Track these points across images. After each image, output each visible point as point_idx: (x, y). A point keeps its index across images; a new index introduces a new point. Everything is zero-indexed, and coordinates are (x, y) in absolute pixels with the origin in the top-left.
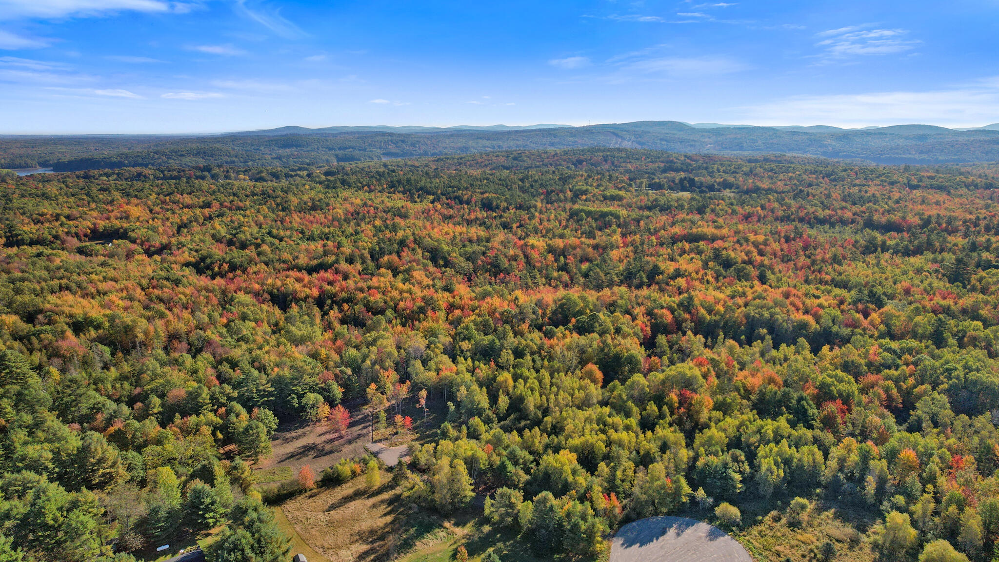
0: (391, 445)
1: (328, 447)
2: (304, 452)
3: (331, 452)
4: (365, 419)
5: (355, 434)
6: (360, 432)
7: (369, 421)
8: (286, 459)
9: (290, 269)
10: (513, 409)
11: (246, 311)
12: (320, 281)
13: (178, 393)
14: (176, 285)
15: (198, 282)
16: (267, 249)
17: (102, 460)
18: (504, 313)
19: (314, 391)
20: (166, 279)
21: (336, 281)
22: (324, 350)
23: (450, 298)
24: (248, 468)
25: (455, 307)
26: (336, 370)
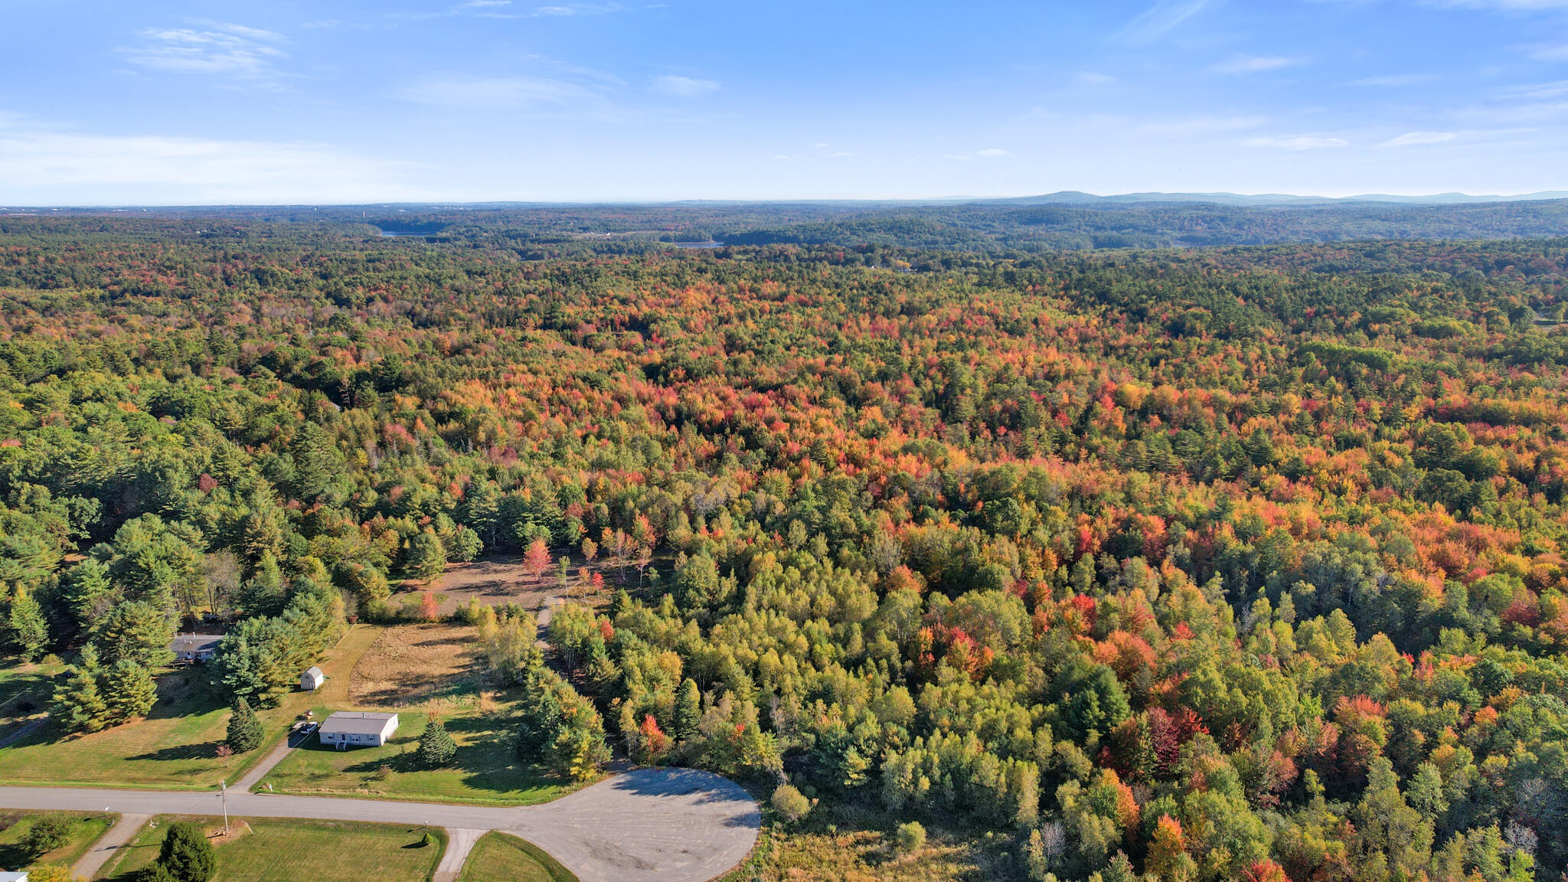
8: (460, 588)
9: (746, 386)
10: (738, 600)
11: (604, 425)
12: (744, 403)
13: (397, 492)
14: (592, 387)
15: (625, 387)
16: (746, 358)
17: (259, 534)
18: (896, 478)
19: (548, 524)
20: (584, 379)
21: (761, 405)
22: (602, 480)
23: (860, 447)
24: (377, 580)
25: (853, 460)
26: (593, 505)
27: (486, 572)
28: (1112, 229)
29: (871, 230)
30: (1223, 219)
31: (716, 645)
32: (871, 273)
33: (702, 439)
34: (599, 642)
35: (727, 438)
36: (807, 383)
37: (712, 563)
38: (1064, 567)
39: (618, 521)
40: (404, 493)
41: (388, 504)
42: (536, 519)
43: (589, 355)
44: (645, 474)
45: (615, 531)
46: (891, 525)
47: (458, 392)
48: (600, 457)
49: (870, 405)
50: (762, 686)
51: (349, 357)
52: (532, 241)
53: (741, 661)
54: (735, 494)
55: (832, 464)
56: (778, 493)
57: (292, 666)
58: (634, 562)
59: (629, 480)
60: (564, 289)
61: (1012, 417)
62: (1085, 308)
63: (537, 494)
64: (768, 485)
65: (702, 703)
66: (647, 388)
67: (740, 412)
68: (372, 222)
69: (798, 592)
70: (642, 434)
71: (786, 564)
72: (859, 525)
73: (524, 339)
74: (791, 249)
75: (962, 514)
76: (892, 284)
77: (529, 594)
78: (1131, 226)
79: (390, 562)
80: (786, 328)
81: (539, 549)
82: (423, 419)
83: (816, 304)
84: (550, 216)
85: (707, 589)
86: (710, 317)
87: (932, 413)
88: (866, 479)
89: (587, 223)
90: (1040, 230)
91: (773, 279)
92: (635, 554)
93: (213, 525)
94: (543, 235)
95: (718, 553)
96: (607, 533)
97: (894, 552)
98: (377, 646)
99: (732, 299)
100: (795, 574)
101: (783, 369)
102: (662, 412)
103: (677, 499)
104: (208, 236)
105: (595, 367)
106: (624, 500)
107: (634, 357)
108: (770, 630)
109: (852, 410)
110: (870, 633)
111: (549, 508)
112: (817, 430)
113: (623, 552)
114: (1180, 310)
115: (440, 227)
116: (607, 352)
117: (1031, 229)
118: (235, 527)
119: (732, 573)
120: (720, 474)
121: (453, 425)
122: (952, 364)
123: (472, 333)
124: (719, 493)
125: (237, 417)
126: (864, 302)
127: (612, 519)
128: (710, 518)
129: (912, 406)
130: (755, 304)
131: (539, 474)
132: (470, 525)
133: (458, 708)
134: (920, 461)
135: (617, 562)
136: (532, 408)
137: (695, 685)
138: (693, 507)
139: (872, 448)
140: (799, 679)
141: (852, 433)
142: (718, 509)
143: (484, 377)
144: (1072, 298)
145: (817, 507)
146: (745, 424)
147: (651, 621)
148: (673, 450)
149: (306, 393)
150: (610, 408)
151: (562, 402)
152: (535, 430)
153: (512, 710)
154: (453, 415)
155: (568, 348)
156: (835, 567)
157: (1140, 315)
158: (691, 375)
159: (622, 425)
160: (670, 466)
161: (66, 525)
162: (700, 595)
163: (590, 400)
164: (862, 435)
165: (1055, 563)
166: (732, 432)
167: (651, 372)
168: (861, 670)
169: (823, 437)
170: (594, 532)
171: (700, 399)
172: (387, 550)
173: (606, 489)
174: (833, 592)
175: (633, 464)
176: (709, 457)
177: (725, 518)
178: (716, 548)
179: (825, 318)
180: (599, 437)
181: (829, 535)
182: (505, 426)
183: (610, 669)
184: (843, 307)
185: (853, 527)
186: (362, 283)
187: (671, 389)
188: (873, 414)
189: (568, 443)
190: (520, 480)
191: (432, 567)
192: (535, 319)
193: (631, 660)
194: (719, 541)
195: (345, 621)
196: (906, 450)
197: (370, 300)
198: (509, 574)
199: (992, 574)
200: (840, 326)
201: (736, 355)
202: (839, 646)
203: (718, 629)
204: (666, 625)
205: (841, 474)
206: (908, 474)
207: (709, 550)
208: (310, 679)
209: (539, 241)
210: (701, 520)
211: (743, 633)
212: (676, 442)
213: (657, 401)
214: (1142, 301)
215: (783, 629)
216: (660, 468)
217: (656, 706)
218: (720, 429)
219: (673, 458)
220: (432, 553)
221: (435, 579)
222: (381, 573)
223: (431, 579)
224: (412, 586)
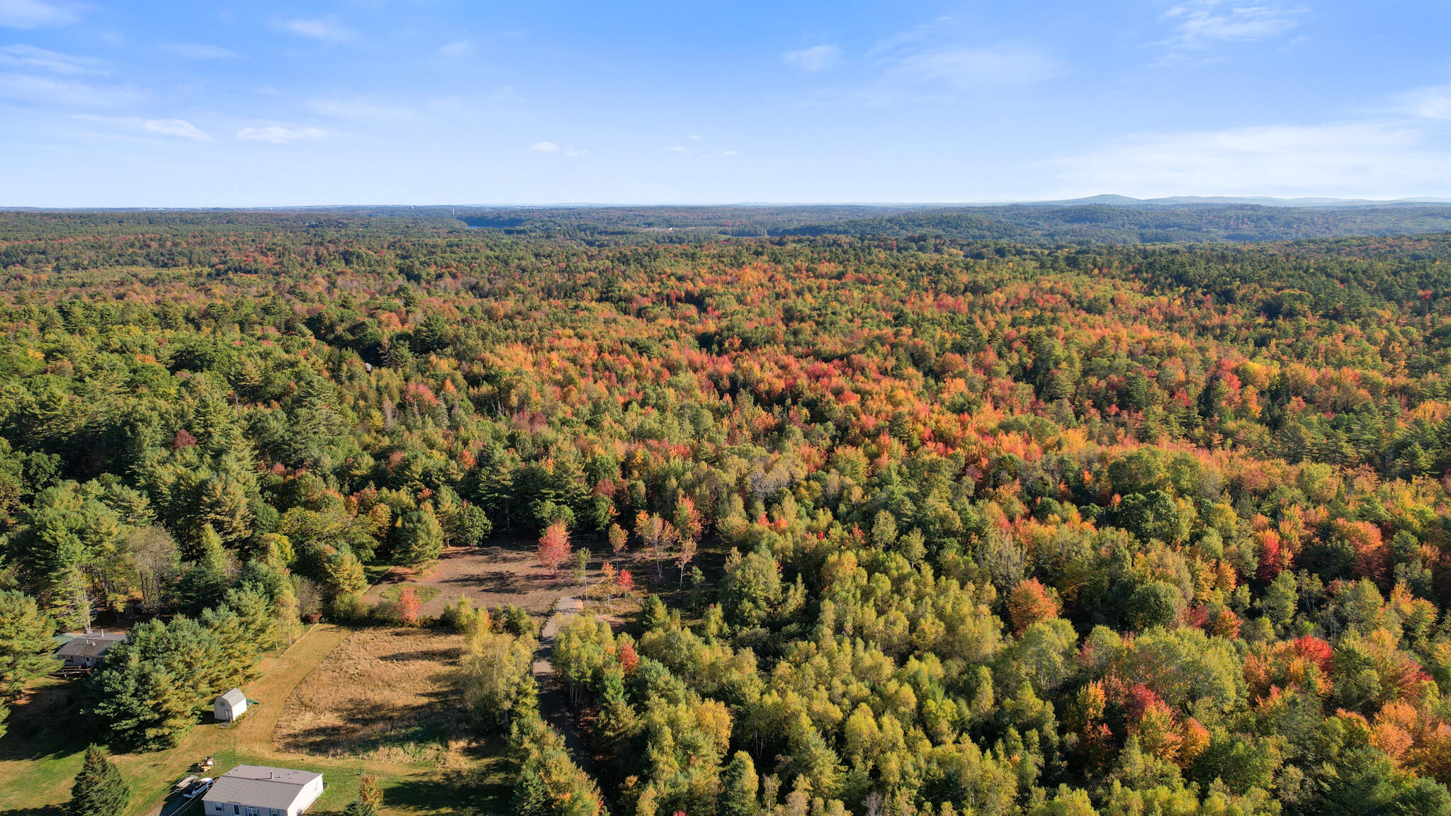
1: (520, 583)
2: (486, 579)
8: (457, 581)
9: (807, 356)
10: (809, 616)
11: (649, 391)
12: (807, 372)
13: (397, 457)
14: (641, 354)
15: (675, 354)
16: (807, 327)
17: (218, 503)
18: (1001, 462)
19: (572, 503)
20: (633, 345)
21: (826, 374)
22: (641, 452)
23: (949, 423)
24: (349, 568)
25: (939, 436)
26: (627, 483)
28: (1157, 227)
29: (920, 225)
30: (1270, 218)
31: (782, 693)
32: (927, 258)
33: (759, 410)
34: (616, 675)
35: (788, 409)
36: (876, 353)
37: (774, 564)
38: (1246, 588)
39: (657, 503)
40: (403, 459)
41: (384, 472)
42: (558, 496)
43: (641, 324)
44: (692, 447)
45: (651, 515)
46: (1005, 521)
47: (498, 355)
48: (641, 426)
49: (955, 377)
50: (852, 767)
51: (395, 319)
52: (600, 233)
53: (818, 721)
54: (801, 474)
55: (916, 442)
56: (854, 473)
57: (204, 687)
58: (674, 555)
59: (673, 453)
60: (623, 268)
61: (1120, 395)
62: (1162, 289)
63: (561, 467)
64: (841, 464)
65: (761, 791)
66: (699, 356)
67: (803, 382)
68: (460, 218)
69: (893, 613)
70: (692, 402)
71: (873, 567)
72: (965, 521)
73: (576, 307)
74: (844, 239)
75: (1096, 509)
76: (951, 266)
77: (541, 592)
78: (1175, 225)
79: (376, 543)
80: (847, 302)
81: (558, 534)
82: (453, 381)
83: (875, 283)
84: (619, 214)
85: (767, 599)
86: (766, 293)
87: (1025, 389)
88: (963, 461)
89: (651, 220)
90: (1084, 226)
91: (829, 261)
92: (675, 546)
93: (166, 491)
94: (610, 229)
95: (783, 551)
96: (642, 516)
97: (1016, 559)
98: (334, 657)
99: (788, 277)
100: (884, 584)
101: (848, 340)
102: (715, 381)
103: (730, 478)
104: (313, 227)
105: (646, 335)
106: (665, 477)
107: (688, 325)
108: (860, 673)
109: (932, 382)
110: (1005, 686)
111: (574, 484)
112: (896, 404)
113: (660, 543)
114: (1271, 291)
115: (520, 222)
116: (660, 321)
117: (1076, 226)
118: (187, 494)
119: (799, 579)
120: (781, 450)
121: (486, 388)
122: (1039, 336)
123: (528, 304)
124: (781, 473)
125: (253, 372)
126: (925, 281)
127: (650, 500)
128: (772, 502)
129: (1000, 380)
130: (813, 283)
131: (567, 443)
132: (477, 502)
133: (413, 765)
134: (1028, 442)
135: (654, 554)
136: (573, 371)
137: (750, 763)
138: (749, 489)
139: (964, 426)
140: (910, 758)
141: (937, 407)
142: (780, 493)
143: (527, 341)
144: (1145, 281)
145: (908, 495)
146: (809, 395)
147: (690, 646)
148: (726, 421)
149: (337, 351)
150: (658, 375)
151: (607, 368)
152: (574, 396)
153: (489, 770)
154: (490, 378)
155: (621, 318)
156: (937, 576)
157: (1226, 297)
158: (748, 344)
159: (670, 393)
160: (722, 439)
161: (17, 484)
162: (757, 607)
163: (637, 366)
164: (948, 409)
165: (1233, 581)
166: (795, 403)
167: (705, 341)
168: (999, 746)
169: (904, 409)
170: (626, 518)
171: (757, 368)
172: (373, 528)
173: (645, 463)
174: (940, 615)
175: (678, 435)
176: (768, 431)
177: (789, 503)
178: (781, 542)
179: (886, 294)
180: (643, 404)
181: (925, 532)
182: (541, 391)
183: (628, 718)
184: (904, 285)
185: (958, 523)
186: (435, 263)
187: (726, 357)
188: (956, 389)
189: (607, 409)
190: (545, 448)
191: (424, 553)
192: (593, 292)
193: (659, 713)
194: (782, 533)
195: (298, 621)
196: (1006, 428)
197: (439, 276)
198: (519, 565)
199: (1157, 596)
200: (903, 302)
201: (795, 325)
202: (963, 703)
203: (783, 667)
204: (713, 653)
205: (930, 453)
206: (1016, 457)
207: (770, 546)
208: (226, 706)
209: (607, 233)
210: (760, 506)
211: (819, 674)
212: (730, 413)
213: (710, 369)
214: (1225, 283)
215: (877, 668)
216: (710, 440)
217: (690, 792)
218: (781, 400)
219: (725, 430)
220: (424, 535)
221: (428, 567)
222: (359, 557)
223: (423, 566)
224: (399, 575)
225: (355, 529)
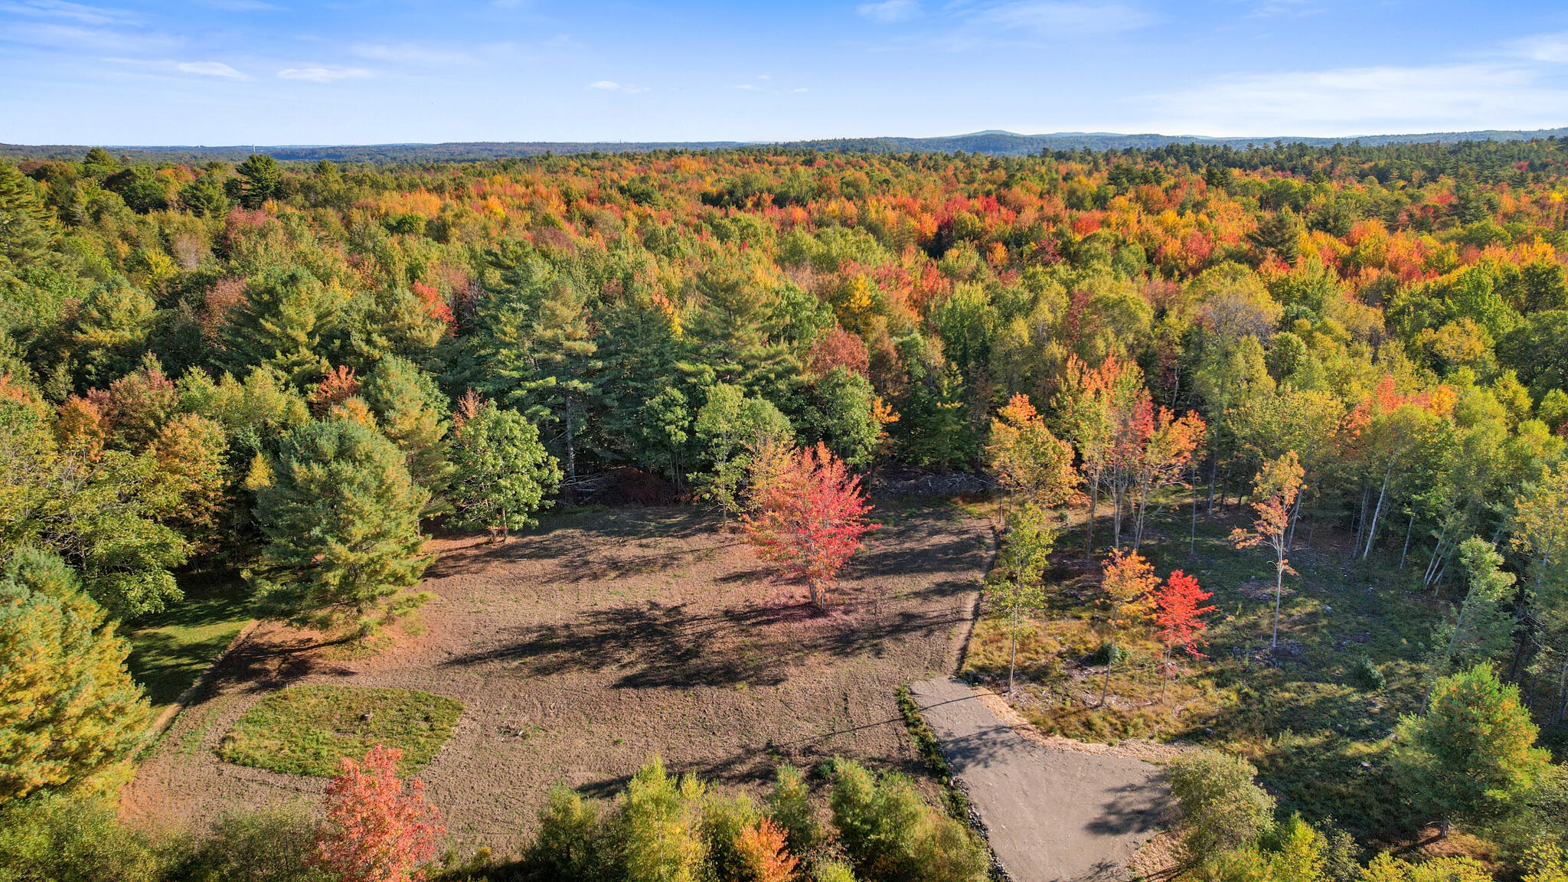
0: (1056, 723)
1: (726, 642)
2: (601, 639)
3: (727, 675)
4: (961, 555)
5: (890, 610)
6: (913, 606)
7: (976, 564)
8: (503, 654)
27: (579, 571)
41: (193, 330)
79: (180, 548)
172: (164, 497)
191: (373, 568)
220: (367, 504)
221: (389, 620)
222: (114, 604)
223: (370, 617)
224: (283, 652)
225: (88, 502)
